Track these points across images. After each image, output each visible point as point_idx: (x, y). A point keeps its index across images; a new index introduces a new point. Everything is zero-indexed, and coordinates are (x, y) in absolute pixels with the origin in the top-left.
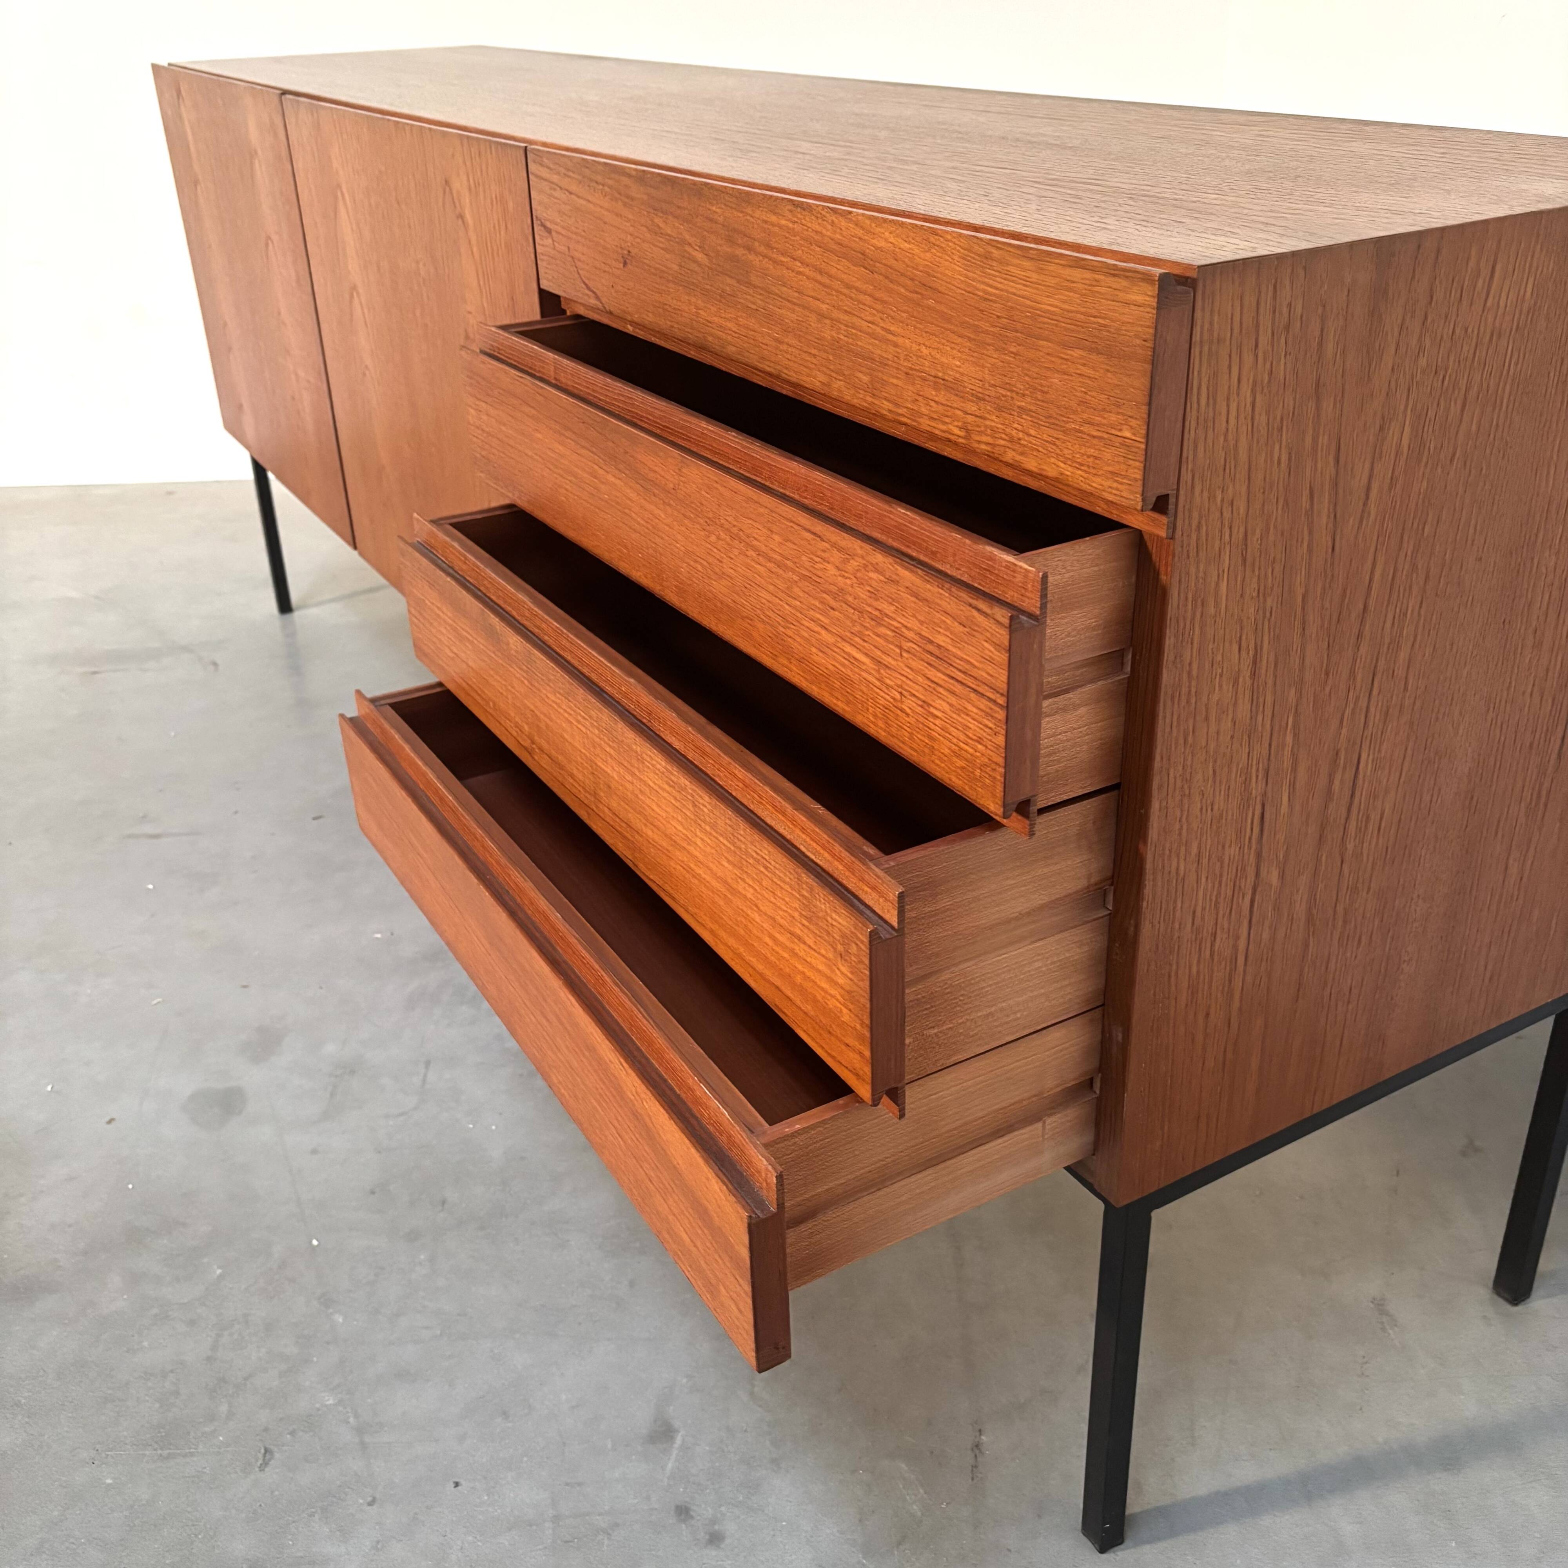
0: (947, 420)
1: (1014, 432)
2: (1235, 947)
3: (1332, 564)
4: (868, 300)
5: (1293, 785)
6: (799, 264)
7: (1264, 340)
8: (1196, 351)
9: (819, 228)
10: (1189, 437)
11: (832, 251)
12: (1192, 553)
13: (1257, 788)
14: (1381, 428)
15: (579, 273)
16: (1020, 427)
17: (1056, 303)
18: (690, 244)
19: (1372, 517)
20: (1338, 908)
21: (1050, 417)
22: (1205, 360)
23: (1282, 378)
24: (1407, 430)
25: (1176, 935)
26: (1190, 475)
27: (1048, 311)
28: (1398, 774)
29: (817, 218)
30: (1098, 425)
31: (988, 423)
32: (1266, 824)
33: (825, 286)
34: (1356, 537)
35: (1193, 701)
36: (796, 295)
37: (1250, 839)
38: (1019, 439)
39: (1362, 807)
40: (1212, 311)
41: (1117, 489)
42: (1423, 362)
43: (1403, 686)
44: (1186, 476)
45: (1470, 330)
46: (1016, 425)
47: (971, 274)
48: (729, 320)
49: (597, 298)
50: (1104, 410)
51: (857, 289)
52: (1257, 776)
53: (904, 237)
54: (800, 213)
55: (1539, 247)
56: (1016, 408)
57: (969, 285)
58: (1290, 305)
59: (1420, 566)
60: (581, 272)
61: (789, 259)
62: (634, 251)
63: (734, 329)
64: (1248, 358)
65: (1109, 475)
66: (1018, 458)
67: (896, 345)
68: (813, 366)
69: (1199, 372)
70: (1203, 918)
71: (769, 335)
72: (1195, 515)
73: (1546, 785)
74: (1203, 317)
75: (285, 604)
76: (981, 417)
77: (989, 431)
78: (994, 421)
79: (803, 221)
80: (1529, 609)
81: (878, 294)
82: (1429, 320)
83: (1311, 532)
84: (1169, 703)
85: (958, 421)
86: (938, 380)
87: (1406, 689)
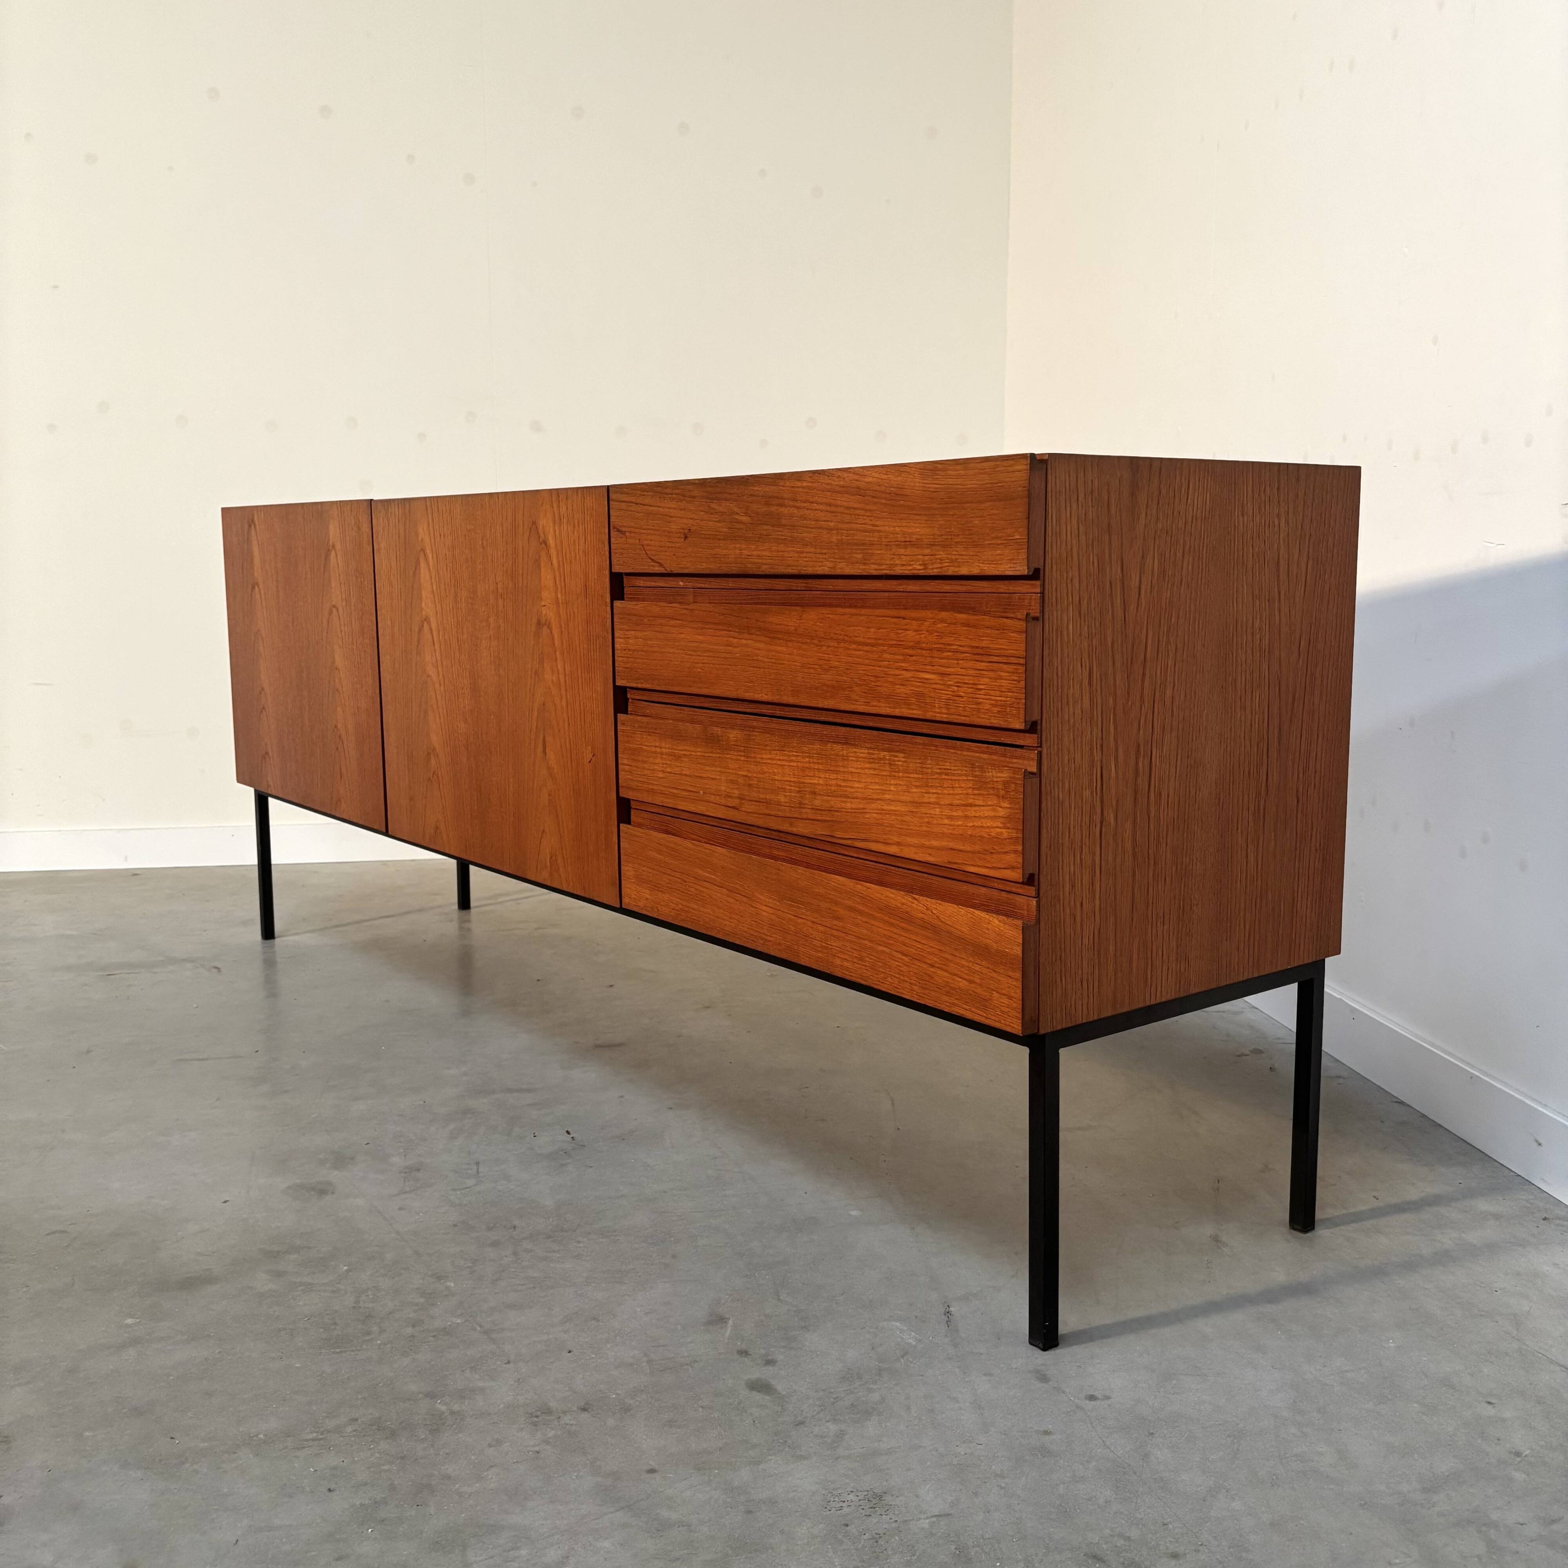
0: (912, 563)
1: (953, 557)
2: (1094, 860)
3: (1125, 629)
4: (862, 512)
5: (1116, 758)
6: (816, 505)
7: (1081, 496)
8: (1049, 495)
9: (829, 482)
10: (1049, 540)
11: (838, 492)
12: (1054, 604)
13: (1097, 756)
14: (1143, 557)
15: (646, 554)
16: (957, 553)
17: (975, 482)
18: (737, 513)
19: (1143, 607)
20: (1150, 851)
21: (974, 542)
22: (1054, 501)
23: (1091, 518)
24: (1156, 561)
25: (1060, 841)
26: (1050, 560)
27: (971, 488)
28: (1174, 769)
29: (828, 476)
30: (1001, 537)
31: (937, 557)
32: (1104, 780)
33: (832, 512)
34: (1136, 616)
35: (1060, 690)
36: (813, 523)
37: (1096, 787)
38: (957, 559)
39: (1156, 785)
40: (1055, 477)
41: (1013, 567)
42: (1160, 526)
43: (1171, 713)
44: (1048, 561)
45: (1181, 513)
46: (954, 553)
47: (925, 481)
48: (765, 550)
49: (661, 565)
50: (1004, 529)
51: (855, 508)
52: (1097, 748)
53: (885, 473)
54: (817, 476)
55: (1210, 478)
56: (953, 544)
57: (925, 487)
58: (1092, 481)
59: (1172, 641)
60: (648, 552)
61: (808, 504)
62: (693, 528)
63: (768, 555)
64: (1074, 506)
65: (1009, 561)
66: (956, 569)
67: (879, 531)
68: (824, 560)
69: (1052, 507)
70: (1074, 833)
71: (793, 551)
72: (1054, 583)
73: (1262, 803)
74: (1052, 479)
75: (268, 931)
76: (932, 555)
77: (938, 561)
78: (942, 554)
79: (819, 481)
80: (1235, 683)
81: (868, 507)
82: (1160, 504)
83: (1112, 606)
84: (1048, 689)
85: (919, 561)
86: (906, 543)
87: (1172, 715)
